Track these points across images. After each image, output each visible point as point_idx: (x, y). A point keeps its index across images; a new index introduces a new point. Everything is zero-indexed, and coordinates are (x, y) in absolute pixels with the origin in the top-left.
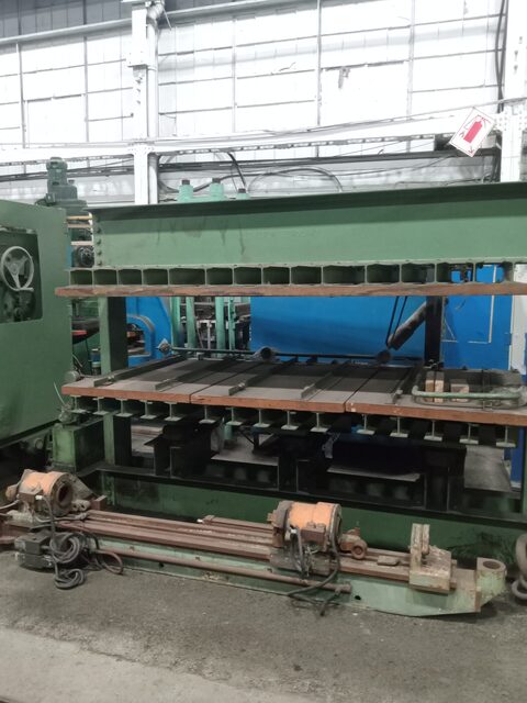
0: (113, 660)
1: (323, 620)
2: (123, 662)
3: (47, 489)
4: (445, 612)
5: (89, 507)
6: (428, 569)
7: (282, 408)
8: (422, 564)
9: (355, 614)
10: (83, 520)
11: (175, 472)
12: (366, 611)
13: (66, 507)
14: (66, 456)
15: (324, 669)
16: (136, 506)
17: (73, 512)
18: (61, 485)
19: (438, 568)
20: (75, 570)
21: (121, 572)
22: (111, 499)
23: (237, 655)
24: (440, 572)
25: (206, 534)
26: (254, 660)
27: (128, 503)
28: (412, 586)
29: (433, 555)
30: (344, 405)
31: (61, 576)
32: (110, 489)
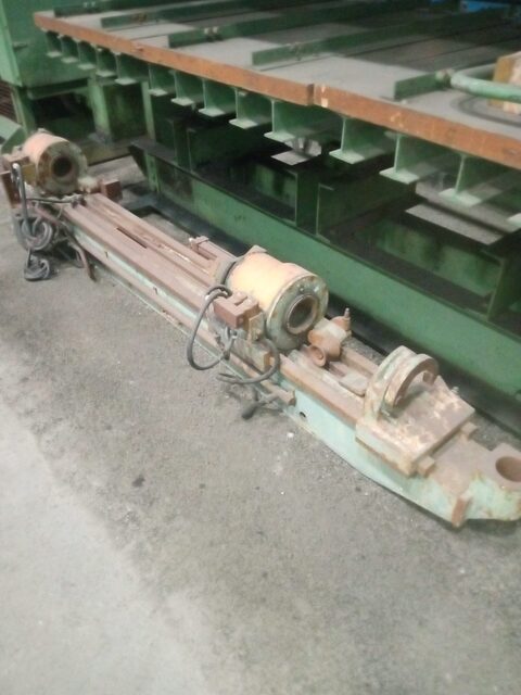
3: (35, 156)
4: (408, 497)
5: (97, 190)
6: (390, 427)
7: (228, 82)
8: (381, 416)
9: (291, 435)
10: (74, 205)
11: (199, 166)
12: (311, 437)
13: (67, 184)
14: (102, 118)
15: (168, 500)
16: (178, 200)
17: (78, 192)
18: (55, 155)
19: (413, 432)
20: (44, 261)
21: (93, 277)
22: (154, 183)
23: (96, 431)
24: (407, 442)
25: (179, 262)
26: (105, 446)
27: (169, 194)
28: (357, 440)
29: (431, 405)
30: (311, 89)
31: (30, 263)
32: (153, 172)
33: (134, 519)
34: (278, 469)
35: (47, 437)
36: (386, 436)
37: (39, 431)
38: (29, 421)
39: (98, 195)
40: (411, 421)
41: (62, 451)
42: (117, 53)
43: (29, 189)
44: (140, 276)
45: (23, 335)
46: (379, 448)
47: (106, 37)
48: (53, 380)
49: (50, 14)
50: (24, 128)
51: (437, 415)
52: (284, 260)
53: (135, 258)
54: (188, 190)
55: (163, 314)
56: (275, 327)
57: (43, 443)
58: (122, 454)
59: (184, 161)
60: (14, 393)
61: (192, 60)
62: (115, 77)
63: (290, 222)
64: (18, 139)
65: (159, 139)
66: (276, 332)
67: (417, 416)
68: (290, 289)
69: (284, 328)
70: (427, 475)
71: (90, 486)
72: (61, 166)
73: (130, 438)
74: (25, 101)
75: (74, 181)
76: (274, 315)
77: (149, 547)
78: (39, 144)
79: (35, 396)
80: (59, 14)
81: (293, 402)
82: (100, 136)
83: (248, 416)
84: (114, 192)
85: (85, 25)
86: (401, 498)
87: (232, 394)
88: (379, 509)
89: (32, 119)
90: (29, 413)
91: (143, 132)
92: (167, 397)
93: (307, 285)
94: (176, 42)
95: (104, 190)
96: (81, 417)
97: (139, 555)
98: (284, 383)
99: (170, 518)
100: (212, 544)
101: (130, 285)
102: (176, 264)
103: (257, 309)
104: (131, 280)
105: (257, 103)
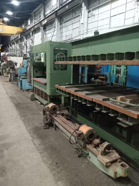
0: (33, 144)
1: (78, 158)
2: (34, 145)
3: (50, 107)
4: (107, 174)
5: (59, 114)
6: (103, 157)
7: (82, 97)
8: (102, 154)
9: (87, 161)
10: (55, 116)
11: (78, 111)
12: (91, 162)
13: (54, 112)
14: (63, 102)
15: (61, 167)
16: (74, 118)
17: (56, 114)
18: (53, 107)
19: (107, 158)
20: (47, 125)
21: (55, 130)
22: (70, 114)
23: (51, 155)
24: (106, 160)
25: (72, 127)
26: (52, 157)
27: (73, 116)
28: (98, 160)
29: (112, 155)
30: (92, 99)
31: (45, 126)
32: (70, 112)
33: (55, 169)
34: (83, 166)
35: (42, 154)
36: (102, 158)
37: (41, 153)
38: (39, 151)
39: (60, 115)
40: (107, 157)
41: (44, 157)
42: (67, 92)
43: (48, 113)
44: (64, 129)
45: (41, 137)
46: (101, 161)
47: (66, 90)
48: (45, 145)
49: (58, 85)
50: (49, 103)
51: (113, 157)
52: (88, 126)
53: (64, 126)
54: (76, 116)
55: (67, 137)
56: (86, 137)
57: (41, 155)
58: (54, 159)
59: (76, 110)
60: (38, 146)
61: (77, 94)
62: (66, 95)
63: (93, 122)
64: (47, 104)
65: (72, 106)
66: (86, 139)
67: (109, 156)
68: (89, 131)
69: (87, 138)
70: (109, 167)
71: (48, 163)
72: (54, 109)
73: (56, 157)
74: (50, 98)
75: (56, 112)
76: (86, 135)
77: (56, 174)
78: (51, 105)
79: (41, 148)
80: (59, 85)
81: (88, 154)
82: (62, 105)
83: (79, 157)
84: (63, 115)
85: (63, 87)
86: (105, 173)
87: (77, 153)
88: (101, 176)
89: (50, 101)
90: (39, 150)
91: (70, 105)
92: (65, 151)
93: (92, 131)
94: (76, 91)
95: (61, 114)
96: (48, 152)
97: (54, 175)
98: (87, 150)
99: (61, 170)
100: (68, 175)
101: (62, 131)
102: (71, 128)
103: (82, 133)
104: (63, 130)
105: (85, 100)
